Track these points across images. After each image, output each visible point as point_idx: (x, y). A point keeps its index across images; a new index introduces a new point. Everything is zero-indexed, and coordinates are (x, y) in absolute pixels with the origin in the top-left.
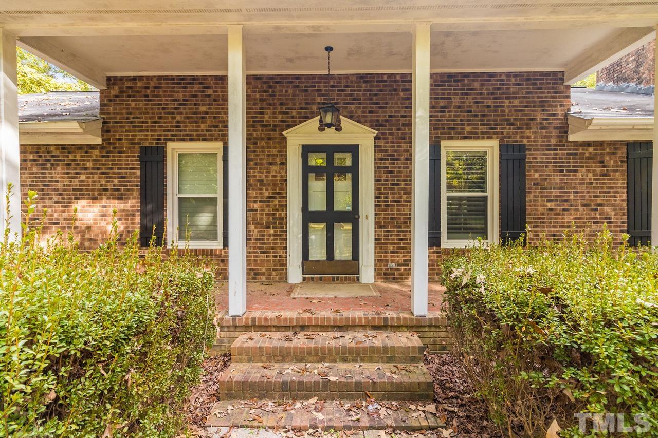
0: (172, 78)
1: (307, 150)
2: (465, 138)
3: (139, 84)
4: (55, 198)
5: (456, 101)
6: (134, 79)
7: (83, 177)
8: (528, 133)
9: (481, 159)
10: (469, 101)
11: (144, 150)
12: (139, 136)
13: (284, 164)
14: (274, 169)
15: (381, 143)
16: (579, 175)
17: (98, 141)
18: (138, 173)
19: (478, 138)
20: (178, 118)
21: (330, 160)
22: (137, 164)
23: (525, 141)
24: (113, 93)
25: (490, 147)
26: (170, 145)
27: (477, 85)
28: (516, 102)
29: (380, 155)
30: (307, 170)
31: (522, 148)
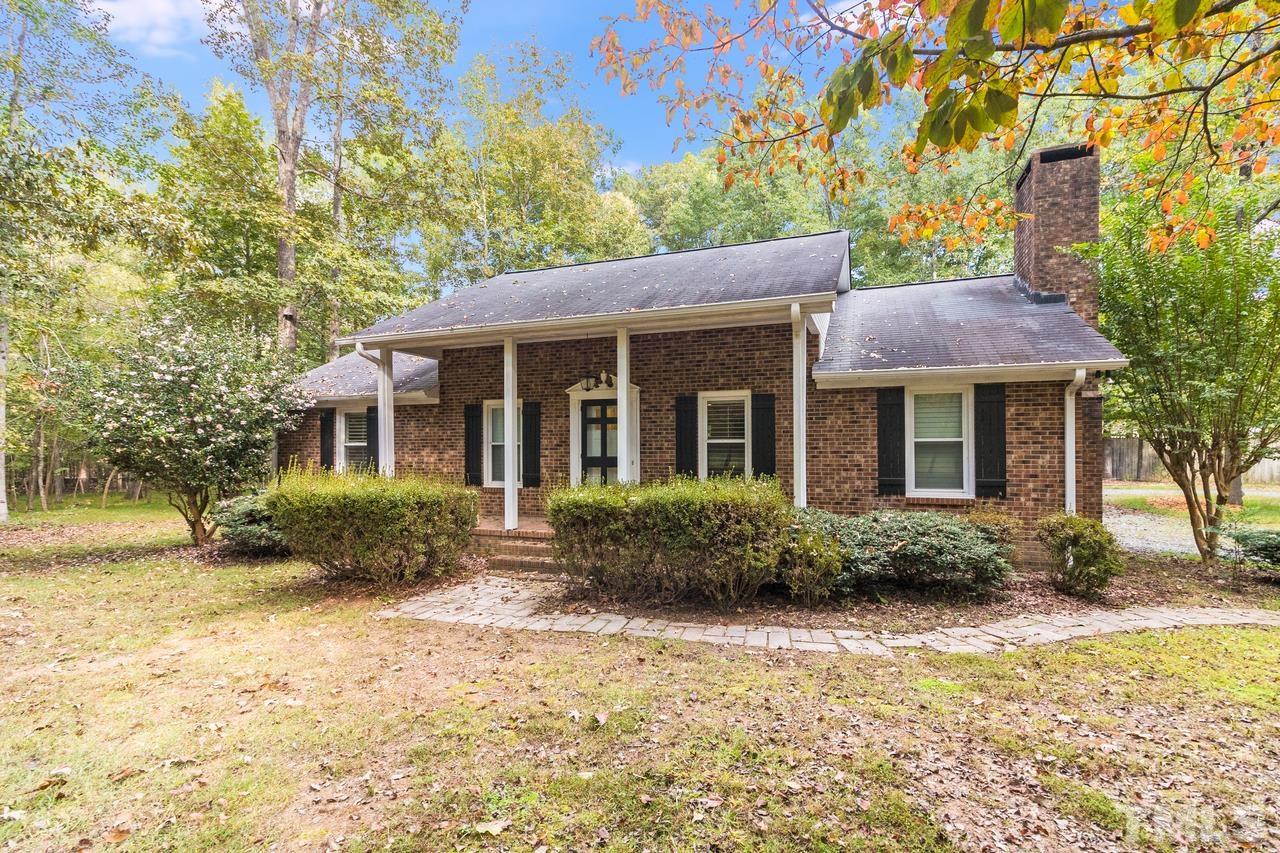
0: (486, 348)
1: (586, 405)
2: (718, 389)
3: (464, 354)
4: (410, 447)
5: (710, 355)
6: (461, 350)
7: (427, 430)
8: (777, 382)
9: (738, 407)
10: (722, 354)
11: (467, 407)
12: (465, 396)
13: (568, 416)
14: (561, 421)
15: (646, 396)
16: (828, 422)
17: (437, 401)
18: (464, 426)
19: (730, 389)
20: (491, 380)
21: (604, 411)
22: (462, 419)
23: (775, 391)
24: (447, 362)
25: (744, 395)
26: (486, 403)
27: (729, 339)
28: (766, 353)
29: (645, 407)
30: (586, 422)
31: (771, 398)
